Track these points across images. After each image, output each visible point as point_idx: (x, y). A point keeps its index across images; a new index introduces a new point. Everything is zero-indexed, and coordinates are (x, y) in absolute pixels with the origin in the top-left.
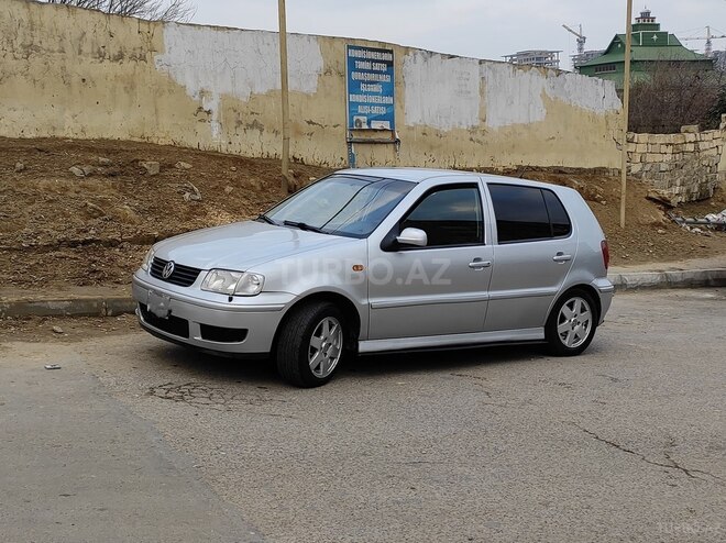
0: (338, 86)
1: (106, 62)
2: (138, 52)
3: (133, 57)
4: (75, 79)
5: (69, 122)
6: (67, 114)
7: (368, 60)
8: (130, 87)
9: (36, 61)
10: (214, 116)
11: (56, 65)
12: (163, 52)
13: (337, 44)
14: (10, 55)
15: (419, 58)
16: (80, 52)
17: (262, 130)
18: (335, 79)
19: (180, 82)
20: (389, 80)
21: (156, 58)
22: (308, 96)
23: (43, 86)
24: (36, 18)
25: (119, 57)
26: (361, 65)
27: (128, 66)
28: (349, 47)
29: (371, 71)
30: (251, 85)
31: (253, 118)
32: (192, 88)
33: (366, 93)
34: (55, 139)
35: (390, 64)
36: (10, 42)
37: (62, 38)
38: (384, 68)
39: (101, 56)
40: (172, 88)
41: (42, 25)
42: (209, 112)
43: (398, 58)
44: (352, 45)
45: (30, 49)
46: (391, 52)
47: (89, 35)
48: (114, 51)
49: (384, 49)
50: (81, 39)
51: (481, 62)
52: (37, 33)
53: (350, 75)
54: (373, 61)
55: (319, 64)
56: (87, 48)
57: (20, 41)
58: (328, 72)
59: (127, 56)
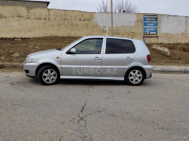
0: (141, 24)
1: (81, 21)
2: (89, 19)
3: (88, 20)
4: (74, 25)
5: (73, 33)
6: (73, 32)
7: (150, 18)
8: (87, 26)
9: (66, 22)
10: (107, 32)
11: (70, 22)
12: (95, 18)
13: (141, 15)
14: (61, 21)
15: (166, 17)
16: (76, 19)
17: (119, 35)
18: (140, 23)
19: (99, 24)
20: (156, 22)
21: (93, 20)
22: (132, 27)
23: (67, 26)
24: (66, 13)
25: (84, 20)
26: (148, 19)
27: (86, 22)
28: (144, 15)
29: (151, 21)
30: (117, 25)
31: (117, 32)
32: (102, 26)
33: (149, 26)
34: (70, 36)
35: (156, 19)
36: (61, 18)
37: (72, 17)
38: (155, 19)
39: (80, 20)
40: (97, 26)
41: (67, 14)
42: (106, 31)
43: (159, 17)
44: (145, 15)
45: (65, 19)
46: (157, 16)
47: (78, 16)
48: (83, 19)
49: (155, 15)
50: (76, 17)
51: (186, 17)
52: (66, 16)
53: (144, 22)
54: (151, 18)
55: (136, 19)
56: (77, 18)
57: (63, 18)
58: (138, 21)
59: (86, 20)
